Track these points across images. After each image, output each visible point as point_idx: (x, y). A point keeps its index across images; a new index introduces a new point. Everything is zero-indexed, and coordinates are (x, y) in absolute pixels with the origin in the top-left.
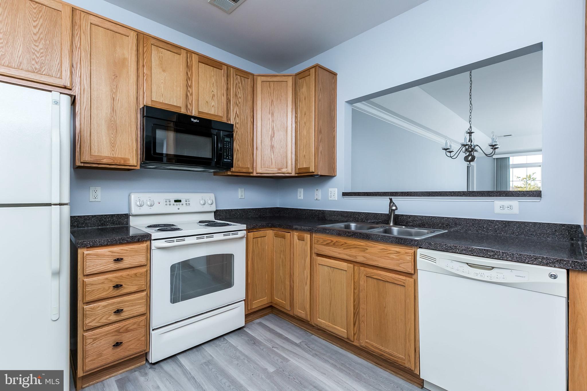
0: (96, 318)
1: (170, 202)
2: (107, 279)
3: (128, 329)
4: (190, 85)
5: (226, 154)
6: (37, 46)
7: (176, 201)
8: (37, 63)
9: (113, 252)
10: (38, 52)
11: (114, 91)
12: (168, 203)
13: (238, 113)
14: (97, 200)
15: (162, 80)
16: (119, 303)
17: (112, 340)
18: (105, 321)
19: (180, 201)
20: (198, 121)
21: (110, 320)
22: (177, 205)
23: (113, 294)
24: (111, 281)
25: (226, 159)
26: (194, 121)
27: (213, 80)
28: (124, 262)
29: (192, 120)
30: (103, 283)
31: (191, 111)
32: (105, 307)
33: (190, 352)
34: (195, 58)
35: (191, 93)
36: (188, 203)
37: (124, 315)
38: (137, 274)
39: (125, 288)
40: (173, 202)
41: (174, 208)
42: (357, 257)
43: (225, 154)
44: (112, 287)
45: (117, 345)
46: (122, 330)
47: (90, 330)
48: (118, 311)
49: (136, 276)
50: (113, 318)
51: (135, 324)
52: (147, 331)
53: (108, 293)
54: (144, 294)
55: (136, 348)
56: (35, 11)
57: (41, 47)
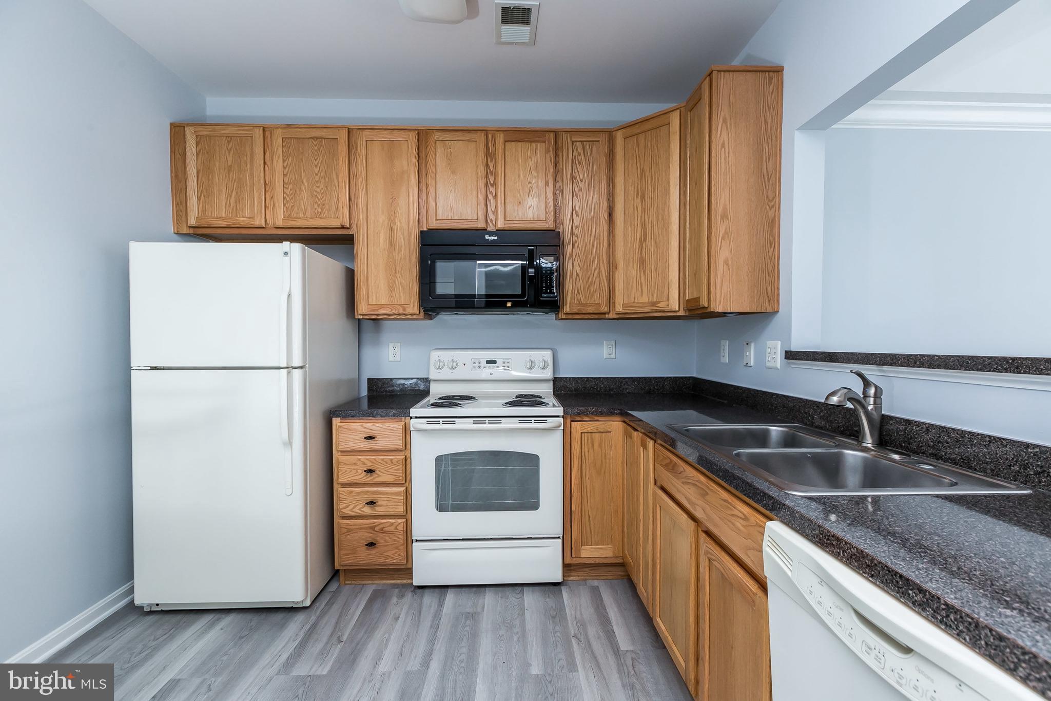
0: (350, 505)
1: (479, 363)
2: (359, 460)
3: (384, 529)
4: (492, 183)
5: (546, 285)
6: (318, 187)
7: (488, 362)
9: (365, 428)
10: (319, 193)
11: (392, 218)
12: (477, 365)
13: (577, 208)
14: (396, 359)
15: (451, 187)
16: (374, 493)
17: (367, 536)
18: (359, 511)
19: (494, 362)
20: (496, 238)
21: (363, 511)
22: (489, 367)
23: (366, 480)
24: (364, 463)
25: (546, 293)
26: (490, 238)
27: (531, 164)
28: (378, 442)
29: (487, 237)
30: (355, 464)
31: (494, 223)
32: (359, 494)
33: (467, 590)
34: (500, 138)
35: (494, 195)
36: (506, 364)
37: (380, 510)
38: (393, 461)
39: (379, 476)
40: (484, 363)
41: (486, 372)
42: (696, 506)
43: (544, 285)
44: (365, 471)
45: (371, 545)
46: (377, 529)
47: (344, 517)
48: (372, 503)
49: (392, 463)
50: (367, 510)
51: (392, 524)
52: (408, 540)
53: (362, 477)
54: (403, 489)
55: (390, 556)
56: (316, 148)
57: (322, 186)
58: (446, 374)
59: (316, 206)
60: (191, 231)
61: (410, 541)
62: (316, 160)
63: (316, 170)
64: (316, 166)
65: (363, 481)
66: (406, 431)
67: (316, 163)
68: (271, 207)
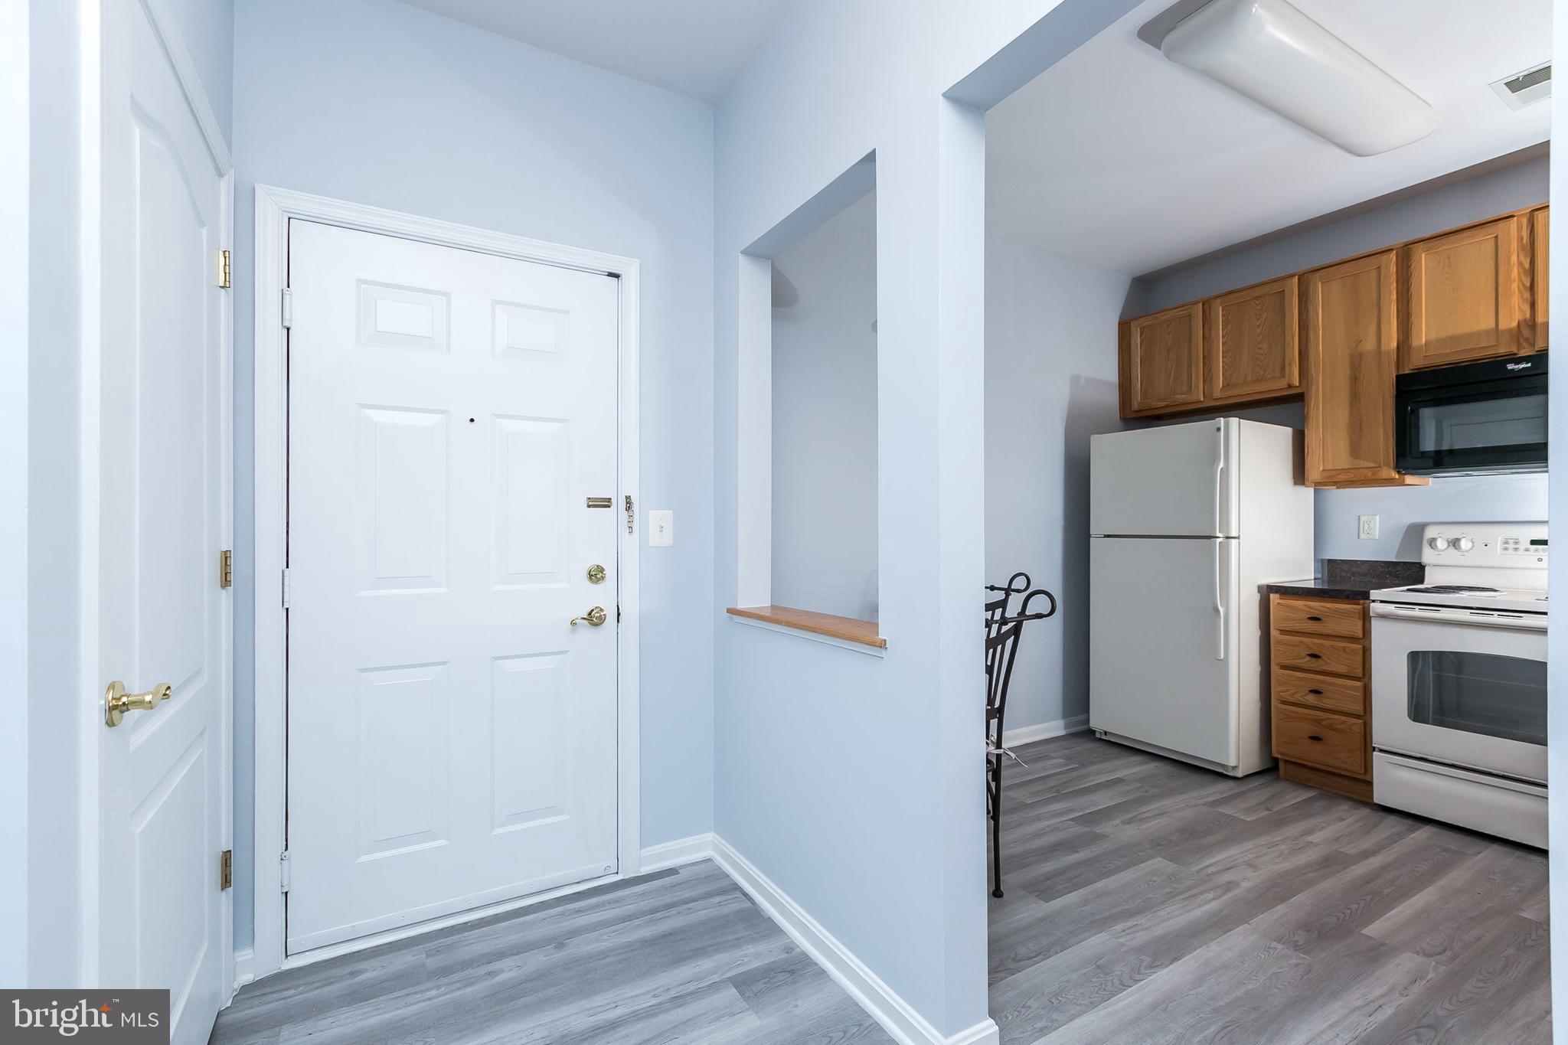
0: (1289, 690)
1: (1516, 544)
2: (1302, 642)
3: (1334, 726)
6: (1260, 348)
7: (1532, 542)
8: (1261, 369)
9: (1310, 607)
10: (1261, 355)
11: (1357, 365)
12: (1509, 545)
16: (1320, 681)
17: (1313, 729)
18: (1301, 699)
19: (1547, 542)
20: (1529, 365)
21: (1307, 700)
22: (1534, 549)
23: (1312, 665)
24: (1309, 647)
26: (1517, 367)
28: (1325, 625)
29: (1511, 367)
30: (1297, 646)
32: (1300, 679)
37: (1327, 703)
38: (1347, 650)
39: (1327, 663)
40: (1524, 544)
41: (1527, 558)
44: (1309, 655)
45: (1316, 738)
46: (1323, 723)
47: (1284, 702)
48: (1316, 692)
49: (1345, 651)
50: (1311, 699)
51: (1344, 722)
52: (1366, 747)
53: (1306, 662)
54: (1359, 684)
55: (1346, 760)
56: (1258, 308)
57: (1264, 347)
59: (1258, 369)
60: (1134, 415)
61: (1369, 749)
62: (1258, 320)
63: (1259, 331)
64: (1259, 326)
65: (1306, 666)
66: (1366, 617)
67: (1258, 323)
68: (1208, 379)
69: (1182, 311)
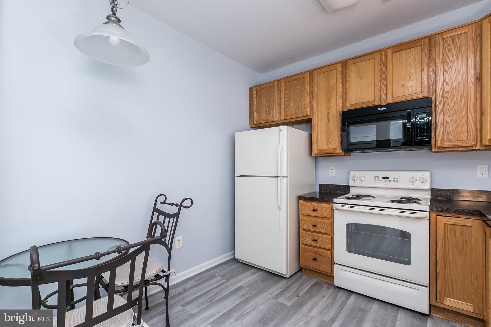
0: (306, 239)
1: (378, 178)
2: (310, 220)
3: (321, 254)
4: (384, 78)
6: (297, 100)
7: (384, 178)
8: (297, 108)
9: (313, 205)
10: (297, 103)
11: (329, 108)
12: (377, 179)
13: (447, 80)
14: (333, 175)
15: (359, 86)
16: (316, 236)
17: (314, 256)
18: (310, 243)
19: (388, 178)
20: (385, 108)
21: (312, 244)
22: (384, 181)
23: (313, 229)
24: (312, 222)
25: (420, 136)
26: (381, 109)
27: (411, 61)
28: (319, 213)
29: (379, 109)
30: (308, 221)
31: (385, 100)
32: (310, 235)
34: (390, 52)
35: (385, 85)
36: (396, 180)
37: (319, 244)
38: (325, 222)
39: (319, 229)
40: (381, 178)
41: (382, 184)
43: (419, 132)
44: (312, 225)
45: (315, 260)
46: (317, 253)
47: (304, 244)
48: (315, 240)
49: (325, 223)
50: (313, 243)
51: (324, 253)
52: (332, 263)
53: (311, 228)
54: (330, 237)
55: (325, 268)
56: (296, 84)
57: (298, 100)
58: (358, 183)
59: (296, 109)
60: (254, 126)
61: (333, 263)
62: (296, 89)
63: (296, 93)
64: (296, 91)
65: (311, 229)
66: (332, 209)
67: (296, 90)
68: (280, 112)
69: (271, 84)
